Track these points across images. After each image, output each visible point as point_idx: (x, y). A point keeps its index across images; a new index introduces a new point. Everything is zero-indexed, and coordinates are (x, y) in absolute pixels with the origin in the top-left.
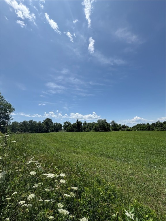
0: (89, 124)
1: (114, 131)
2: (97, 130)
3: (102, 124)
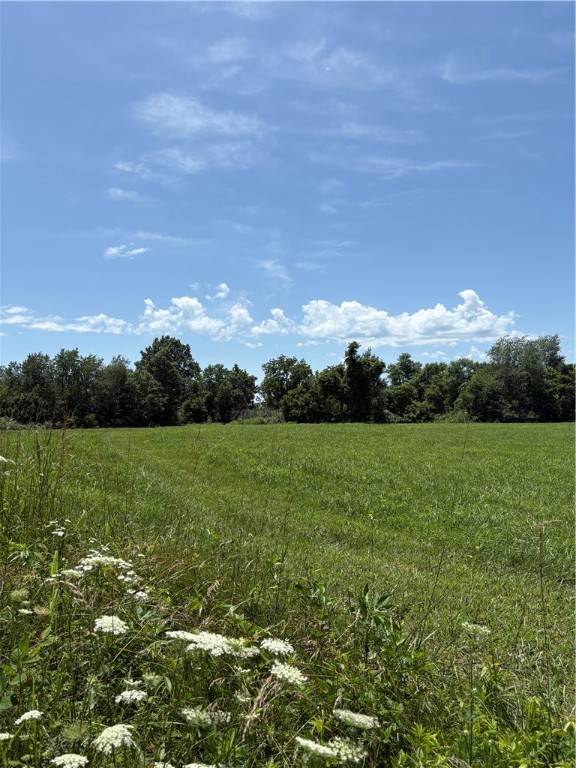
2: (486, 409)
3: (527, 368)
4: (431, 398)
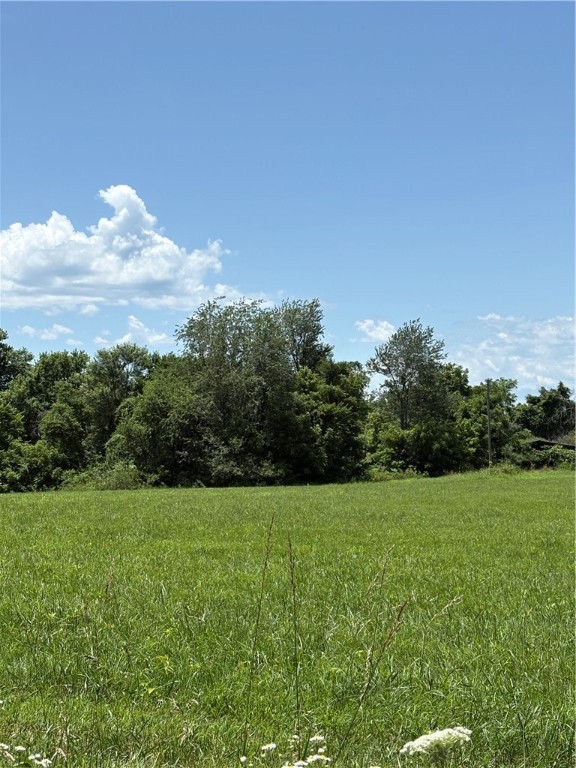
0: (61, 367)
1: (421, 469)
2: (174, 458)
3: (260, 368)
4: (55, 434)
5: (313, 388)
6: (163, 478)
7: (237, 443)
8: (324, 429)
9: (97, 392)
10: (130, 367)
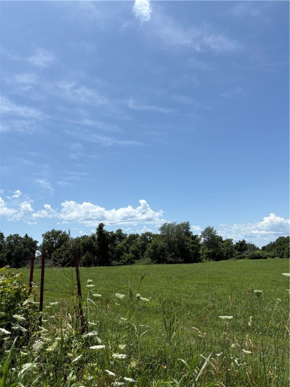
5: (189, 241)
6: (157, 262)
7: (173, 254)
8: (192, 250)
9: (141, 243)
10: (148, 237)
